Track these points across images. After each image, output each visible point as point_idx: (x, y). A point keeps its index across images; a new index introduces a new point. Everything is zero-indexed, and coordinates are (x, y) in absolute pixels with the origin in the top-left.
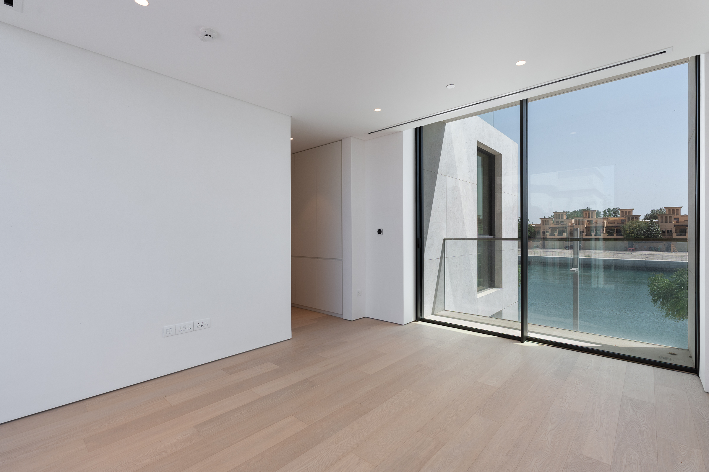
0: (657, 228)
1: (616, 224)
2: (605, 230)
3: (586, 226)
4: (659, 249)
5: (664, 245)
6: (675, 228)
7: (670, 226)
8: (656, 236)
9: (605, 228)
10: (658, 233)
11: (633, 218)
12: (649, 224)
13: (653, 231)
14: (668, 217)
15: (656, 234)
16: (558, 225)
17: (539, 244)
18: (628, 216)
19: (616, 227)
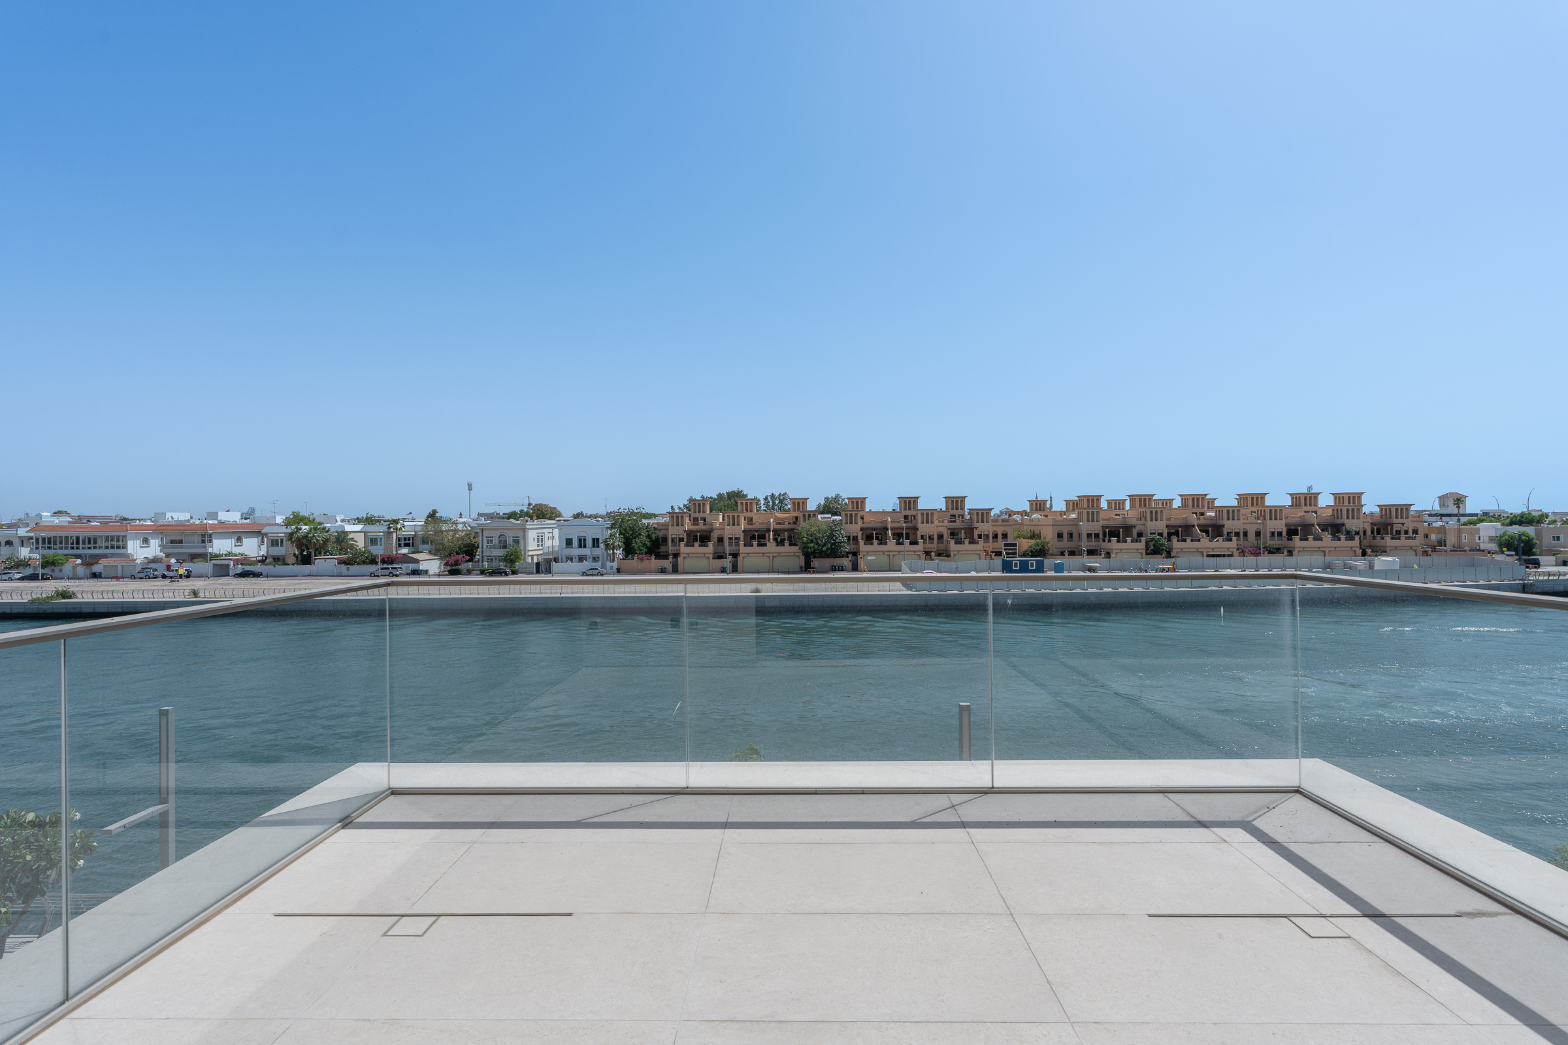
0: (841, 533)
1: (786, 526)
2: (771, 537)
3: (743, 529)
4: (844, 567)
5: (850, 560)
6: (861, 532)
7: (855, 529)
8: (841, 546)
9: (771, 532)
10: (843, 542)
12: (832, 522)
13: (838, 538)
14: (853, 513)
15: (840, 543)
16: (698, 525)
17: (667, 563)
18: (801, 512)
19: (786, 531)
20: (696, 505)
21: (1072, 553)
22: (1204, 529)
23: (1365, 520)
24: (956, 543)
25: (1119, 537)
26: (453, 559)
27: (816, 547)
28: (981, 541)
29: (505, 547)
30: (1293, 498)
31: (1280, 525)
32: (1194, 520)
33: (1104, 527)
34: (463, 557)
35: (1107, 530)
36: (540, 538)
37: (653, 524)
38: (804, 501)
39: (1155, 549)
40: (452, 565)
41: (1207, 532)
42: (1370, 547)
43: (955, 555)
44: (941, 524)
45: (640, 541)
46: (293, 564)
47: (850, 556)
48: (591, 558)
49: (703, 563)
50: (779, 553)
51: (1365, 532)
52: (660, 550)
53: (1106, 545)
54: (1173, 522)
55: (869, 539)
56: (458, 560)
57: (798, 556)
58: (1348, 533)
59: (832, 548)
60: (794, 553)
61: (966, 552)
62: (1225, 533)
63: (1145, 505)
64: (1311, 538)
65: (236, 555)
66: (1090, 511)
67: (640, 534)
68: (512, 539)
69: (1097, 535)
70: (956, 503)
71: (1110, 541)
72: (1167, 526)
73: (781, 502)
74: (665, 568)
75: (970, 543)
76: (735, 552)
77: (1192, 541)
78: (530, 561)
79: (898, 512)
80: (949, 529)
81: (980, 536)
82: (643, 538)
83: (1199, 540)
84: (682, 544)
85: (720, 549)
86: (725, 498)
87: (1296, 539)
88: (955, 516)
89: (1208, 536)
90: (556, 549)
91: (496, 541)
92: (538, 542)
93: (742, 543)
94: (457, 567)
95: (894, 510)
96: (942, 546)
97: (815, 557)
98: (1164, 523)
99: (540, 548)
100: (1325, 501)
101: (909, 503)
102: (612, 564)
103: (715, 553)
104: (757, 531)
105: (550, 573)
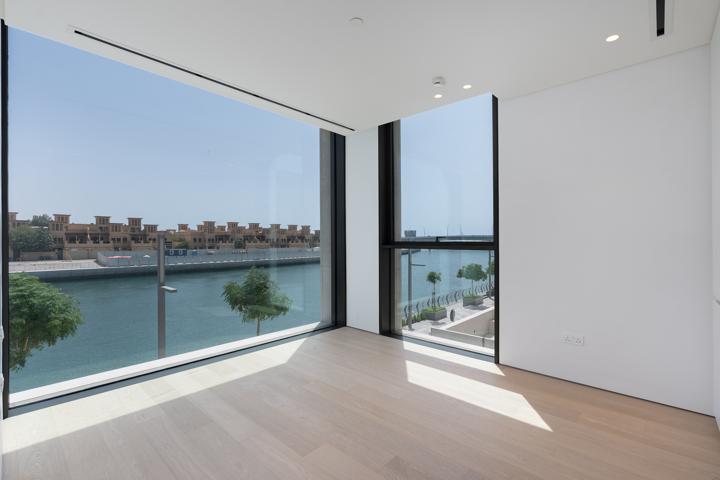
0: (49, 236)
4: (51, 257)
5: (56, 253)
6: (66, 236)
7: (61, 234)
8: (49, 244)
10: (50, 241)
11: (18, 224)
12: (41, 231)
13: (45, 239)
14: (59, 224)
15: (48, 242)
21: (201, 248)
22: (258, 237)
23: (311, 236)
24: (135, 243)
25: (223, 240)
27: (25, 244)
28: (151, 242)
30: (289, 227)
31: (284, 237)
32: (254, 233)
33: (216, 236)
35: (218, 237)
39: (239, 246)
41: (259, 239)
42: (312, 245)
43: (134, 249)
44: (125, 232)
47: (56, 250)
51: (311, 240)
53: (217, 244)
54: (246, 234)
55: (72, 240)
58: (306, 240)
59: (41, 245)
61: (142, 248)
62: (266, 239)
63: (234, 227)
64: (295, 241)
66: (210, 228)
69: (213, 240)
70: (135, 222)
71: (219, 242)
72: (244, 236)
75: (144, 243)
77: (253, 242)
79: (95, 225)
80: (130, 235)
81: (150, 239)
83: (256, 242)
87: (290, 242)
88: (134, 229)
89: (260, 240)
95: (91, 224)
96: (126, 245)
97: (24, 252)
98: (243, 235)
100: (299, 228)
101: (103, 220)
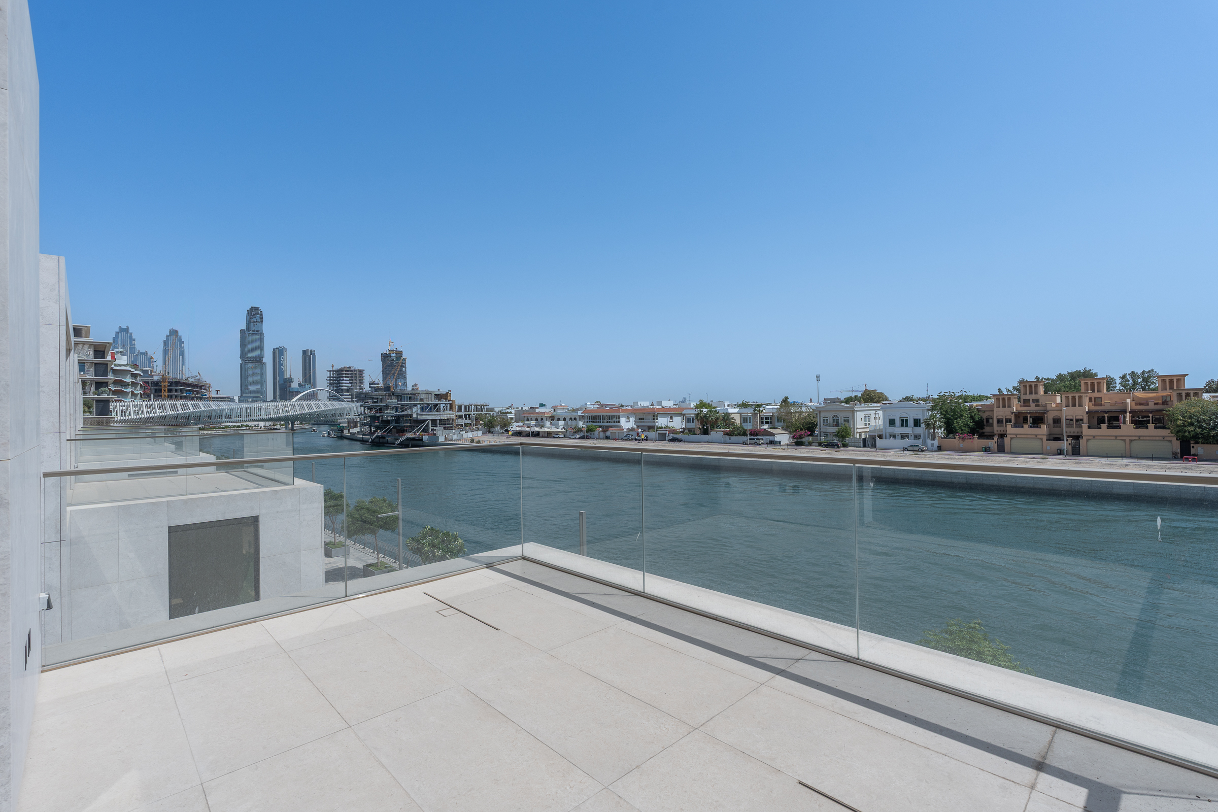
1: (1151, 406)
2: (1128, 419)
3: (1087, 410)
9: (1128, 414)
11: (1188, 395)
16: (1029, 406)
17: (992, 443)
18: (1175, 390)
19: (1151, 412)
20: (1026, 387)
26: (798, 434)
27: (1198, 431)
29: (837, 425)
34: (806, 432)
36: (867, 418)
37: (977, 406)
38: (1181, 378)
40: (797, 438)
45: (965, 420)
46: (699, 434)
48: (913, 435)
49: (1036, 444)
50: (1139, 437)
52: (984, 431)
56: (802, 435)
57: (1170, 441)
60: (1164, 437)
65: (670, 428)
67: (962, 416)
68: (843, 419)
73: (1146, 380)
74: (989, 448)
76: (1076, 434)
78: (858, 437)
82: (966, 419)
84: (1009, 425)
85: (1056, 431)
86: (1067, 379)
90: (881, 427)
91: (830, 420)
92: (865, 421)
93: (1085, 426)
94: (801, 440)
97: (1197, 443)
99: (867, 426)
102: (933, 442)
103: (1050, 435)
104: (1106, 413)
105: (875, 447)
